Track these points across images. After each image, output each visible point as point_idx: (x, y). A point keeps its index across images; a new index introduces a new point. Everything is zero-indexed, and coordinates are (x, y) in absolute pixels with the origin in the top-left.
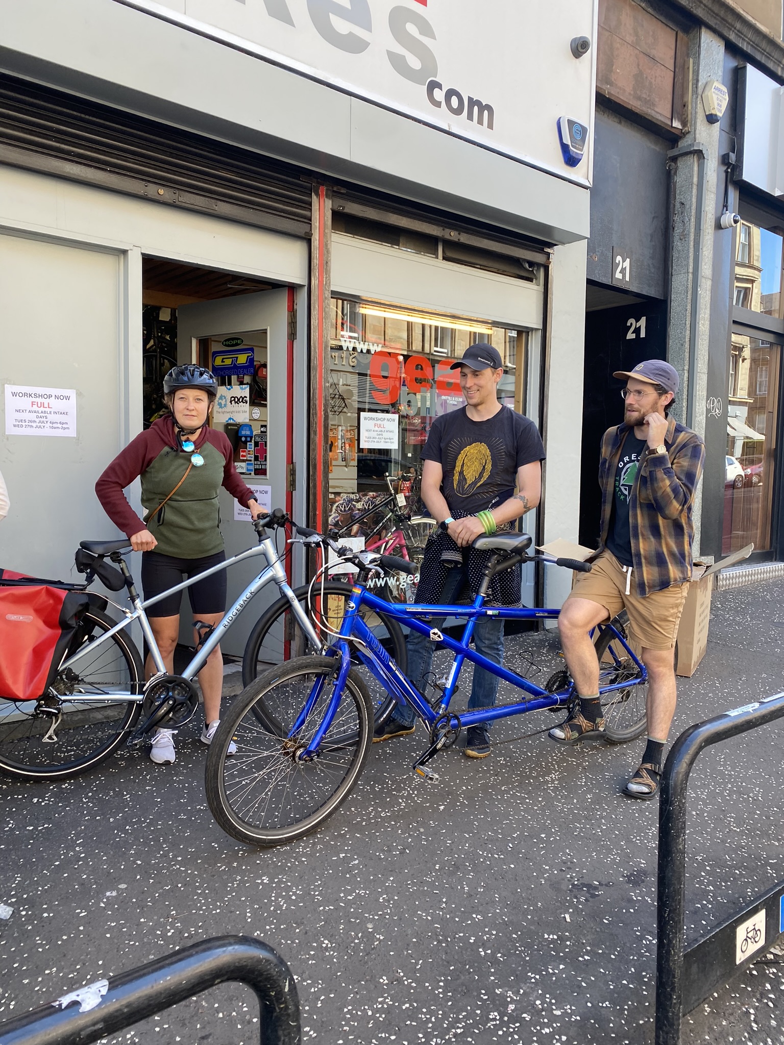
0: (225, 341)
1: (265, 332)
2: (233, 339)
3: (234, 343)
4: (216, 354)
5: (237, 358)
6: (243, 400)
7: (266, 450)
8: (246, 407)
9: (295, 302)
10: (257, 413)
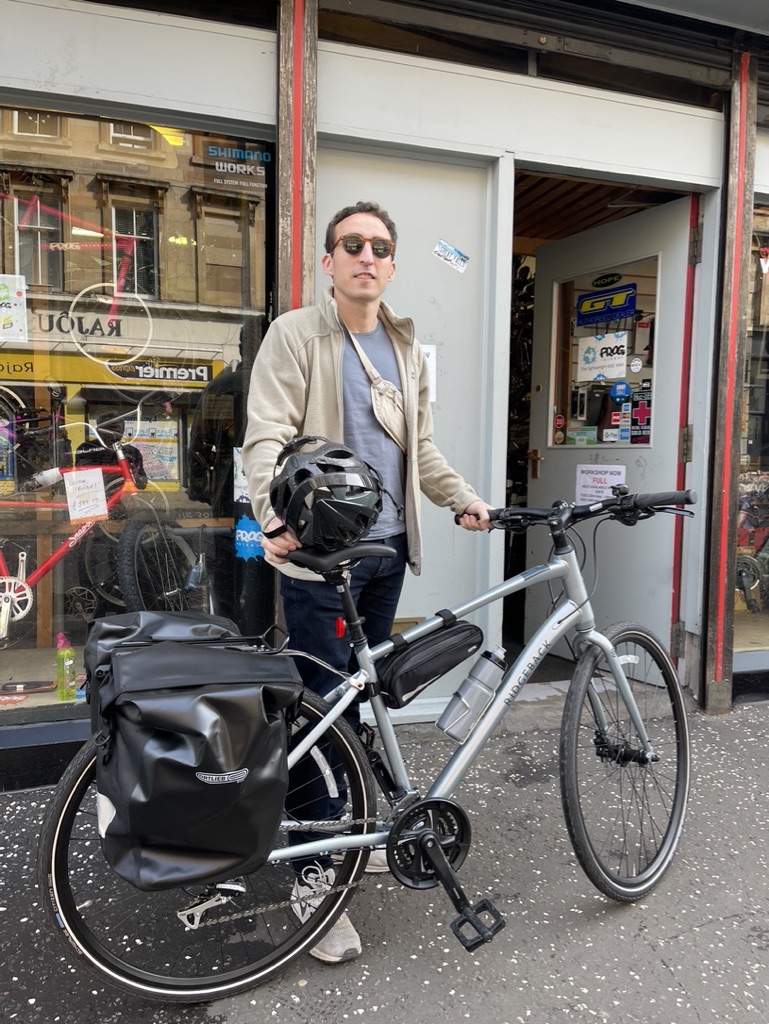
0: (596, 280)
1: (655, 258)
2: (607, 276)
3: (607, 281)
4: (582, 299)
5: (612, 299)
6: (618, 350)
7: (649, 411)
8: (623, 359)
9: (701, 214)
10: (637, 365)
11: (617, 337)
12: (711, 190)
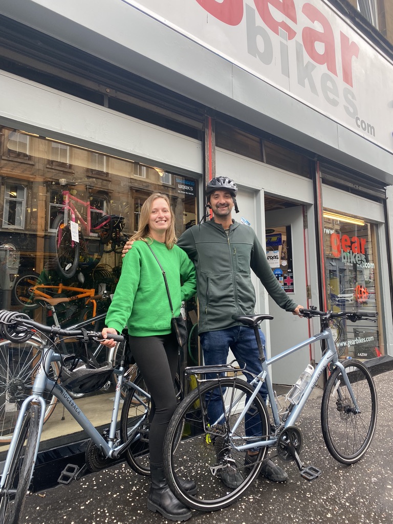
5: (271, 239)
6: (276, 257)
7: (293, 281)
8: (278, 260)
9: (305, 212)
10: (285, 263)
11: (275, 252)
12: (310, 205)
